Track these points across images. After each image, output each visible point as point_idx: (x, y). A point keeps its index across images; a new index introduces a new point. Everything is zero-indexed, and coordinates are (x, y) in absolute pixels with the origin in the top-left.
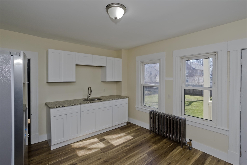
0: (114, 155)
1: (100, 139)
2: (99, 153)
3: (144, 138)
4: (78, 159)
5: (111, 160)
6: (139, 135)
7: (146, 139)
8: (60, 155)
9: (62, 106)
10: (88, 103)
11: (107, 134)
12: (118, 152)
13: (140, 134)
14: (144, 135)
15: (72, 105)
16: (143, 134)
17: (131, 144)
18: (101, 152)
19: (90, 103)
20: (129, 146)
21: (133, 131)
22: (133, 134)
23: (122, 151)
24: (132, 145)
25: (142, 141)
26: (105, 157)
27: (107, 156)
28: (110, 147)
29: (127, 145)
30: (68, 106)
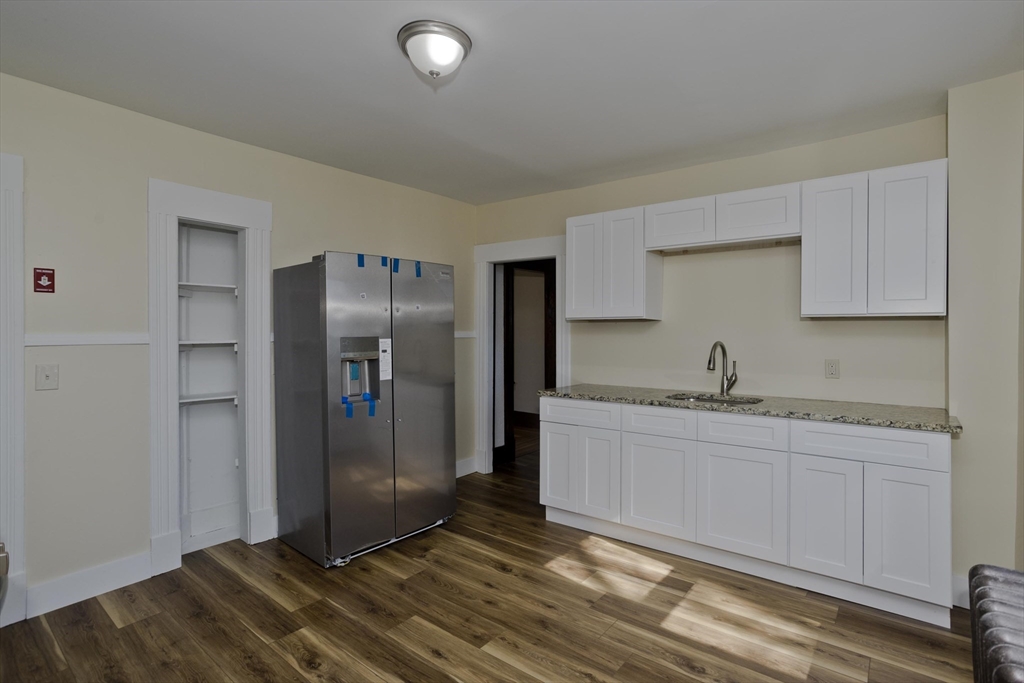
0: (592, 634)
2: (580, 598)
4: (531, 568)
5: (559, 632)
8: (536, 537)
10: (652, 404)
12: (620, 641)
17: (729, 679)
18: (589, 601)
20: (700, 671)
23: (632, 655)
26: (565, 617)
27: (575, 620)
29: (697, 664)
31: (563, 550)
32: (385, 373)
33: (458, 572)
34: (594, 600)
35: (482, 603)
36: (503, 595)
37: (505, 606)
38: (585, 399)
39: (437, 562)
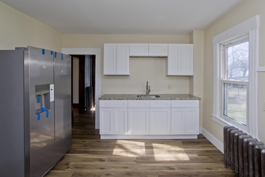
0: (144, 171)
1: (147, 145)
2: (131, 161)
3: (208, 169)
4: (110, 157)
5: (135, 175)
6: (202, 161)
7: (209, 172)
8: (102, 146)
9: (109, 99)
10: (137, 99)
11: (161, 142)
12: (152, 170)
13: (207, 160)
14: (213, 164)
15: (118, 99)
16: (212, 162)
17: (180, 168)
18: (135, 161)
19: (140, 99)
20: (174, 169)
21: (199, 151)
22: (196, 156)
23: (158, 172)
24: (178, 171)
25: (199, 172)
26: (133, 169)
27: (136, 169)
28: (149, 160)
29: (172, 168)
30: (115, 99)
31: (114, 147)
32: (52, 99)
33: (87, 168)
34: (136, 160)
35: (105, 176)
36: (109, 170)
37: (113, 174)
38: (116, 100)
39: (76, 167)
